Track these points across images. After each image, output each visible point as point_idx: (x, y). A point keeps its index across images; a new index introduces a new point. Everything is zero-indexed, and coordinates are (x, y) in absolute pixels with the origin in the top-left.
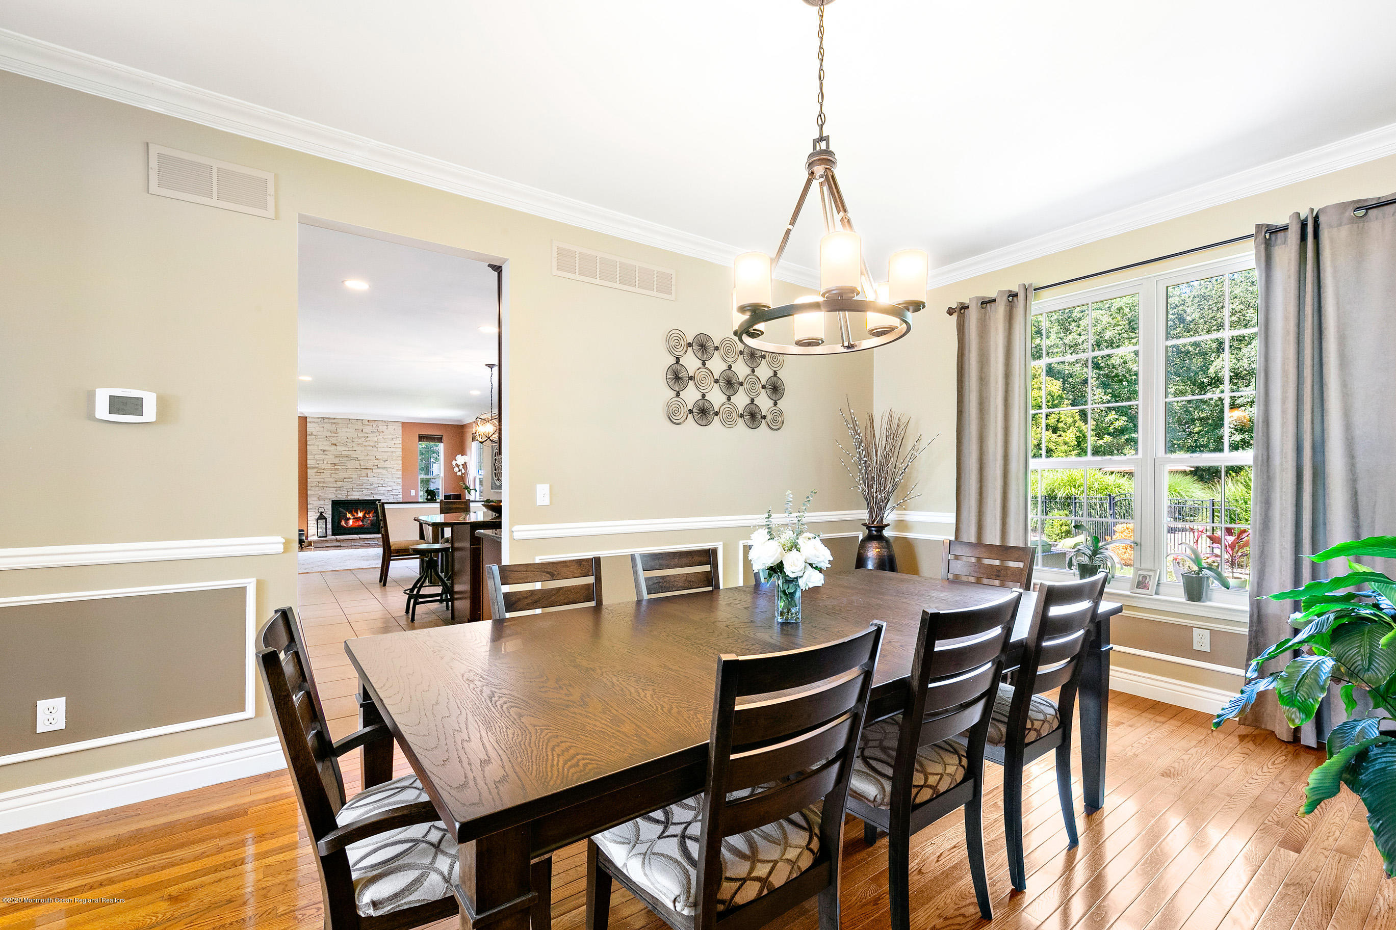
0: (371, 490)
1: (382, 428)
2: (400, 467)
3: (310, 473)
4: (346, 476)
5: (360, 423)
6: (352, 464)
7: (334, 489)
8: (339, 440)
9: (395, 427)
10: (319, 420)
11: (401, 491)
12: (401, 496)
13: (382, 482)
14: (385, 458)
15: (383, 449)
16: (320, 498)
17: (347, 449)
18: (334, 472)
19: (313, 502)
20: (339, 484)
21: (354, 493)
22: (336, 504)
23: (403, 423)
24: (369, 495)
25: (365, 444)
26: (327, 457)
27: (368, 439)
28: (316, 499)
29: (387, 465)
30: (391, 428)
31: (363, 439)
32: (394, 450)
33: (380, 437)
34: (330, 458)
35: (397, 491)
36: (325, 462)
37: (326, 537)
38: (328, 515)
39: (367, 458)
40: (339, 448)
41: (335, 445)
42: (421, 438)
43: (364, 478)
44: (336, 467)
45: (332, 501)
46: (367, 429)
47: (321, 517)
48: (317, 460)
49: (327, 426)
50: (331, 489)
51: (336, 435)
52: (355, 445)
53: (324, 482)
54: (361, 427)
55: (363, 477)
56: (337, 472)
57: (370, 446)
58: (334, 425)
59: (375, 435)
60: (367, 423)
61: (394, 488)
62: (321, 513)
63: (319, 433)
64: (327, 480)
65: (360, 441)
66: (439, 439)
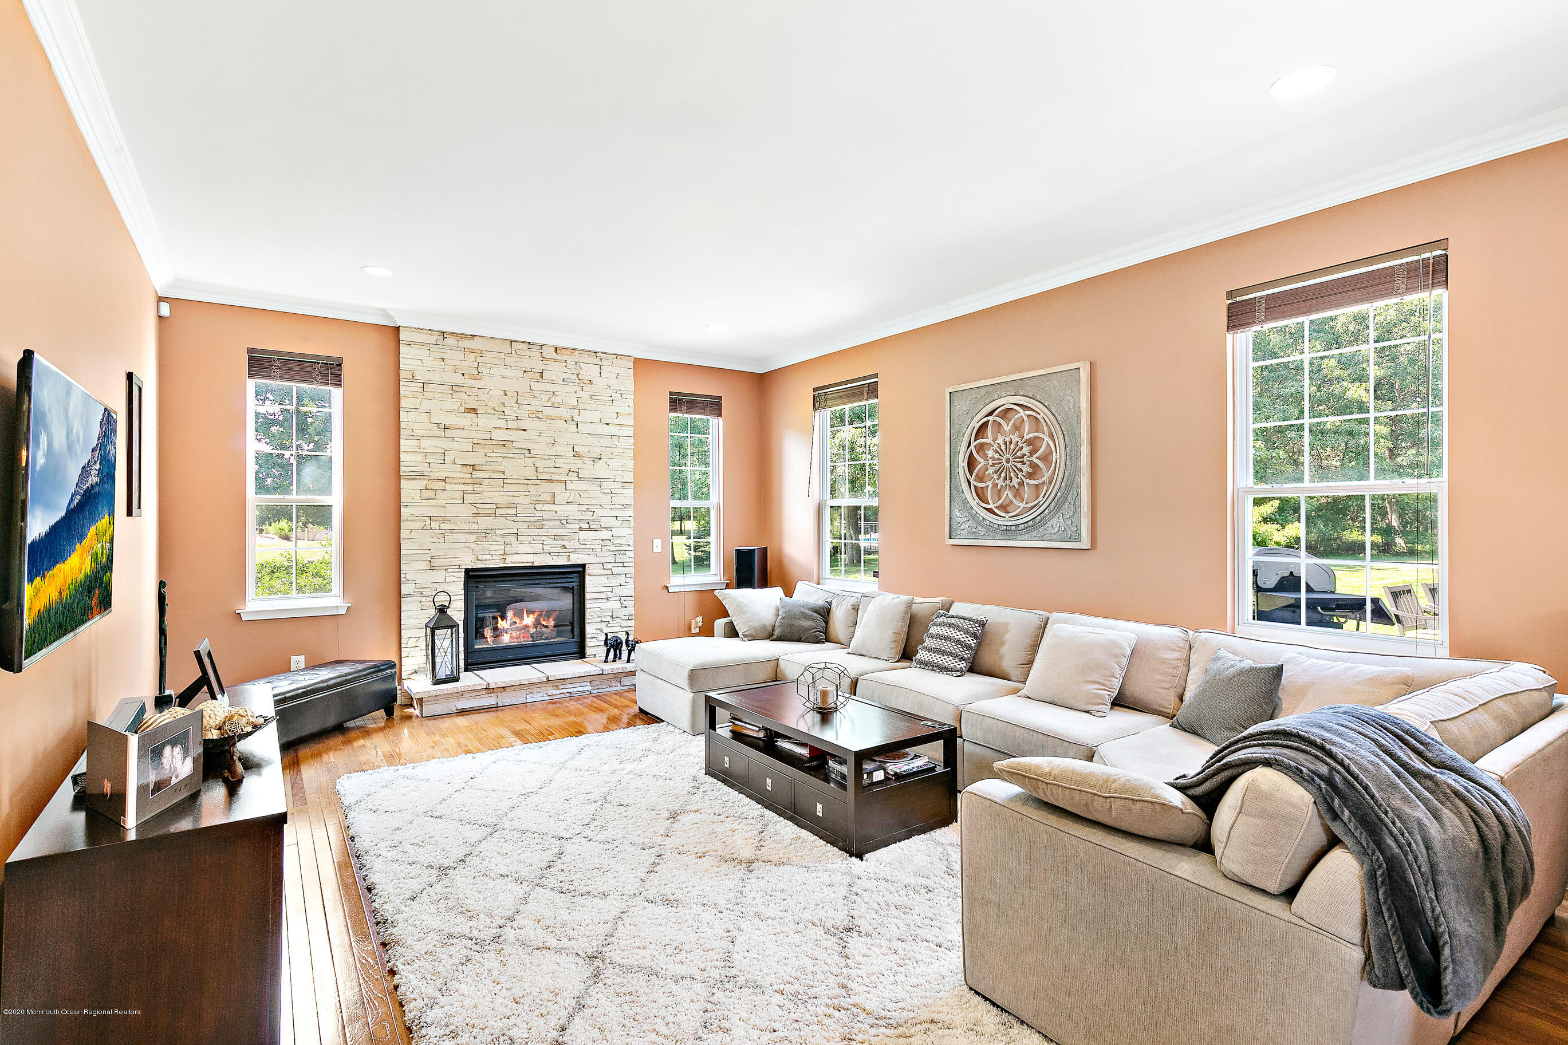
0: (561, 537)
1: (589, 371)
2: (630, 477)
3: (409, 489)
4: (501, 500)
5: (535, 353)
6: (516, 467)
7: (472, 538)
8: (482, 398)
9: (617, 370)
10: (432, 339)
11: (631, 542)
12: (631, 554)
13: (588, 516)
14: (596, 452)
15: (590, 428)
16: (435, 562)
17: (503, 424)
18: (470, 488)
19: (415, 575)
20: (485, 523)
21: (523, 548)
22: (474, 577)
23: (637, 361)
24: (558, 554)
25: (548, 411)
26: (453, 445)
27: (558, 399)
28: (424, 565)
29: (600, 470)
30: (610, 370)
31: (545, 398)
32: (613, 430)
33: (585, 395)
34: (460, 449)
35: (623, 541)
36: (449, 458)
37: (456, 679)
38: (457, 612)
39: (553, 451)
40: (482, 421)
41: (474, 411)
42: (677, 402)
43: (547, 507)
44: (476, 474)
45: (467, 571)
46: (555, 371)
47: (442, 619)
48: (426, 454)
49: (455, 357)
50: (462, 538)
51: (477, 384)
52: (522, 413)
53: (445, 519)
54: (538, 365)
55: (544, 502)
56: (478, 488)
57: (560, 418)
58: (473, 355)
59: (573, 389)
60: (554, 355)
61: (617, 532)
62: (442, 610)
63: (435, 378)
64: (451, 511)
65: (537, 404)
66: (715, 406)
